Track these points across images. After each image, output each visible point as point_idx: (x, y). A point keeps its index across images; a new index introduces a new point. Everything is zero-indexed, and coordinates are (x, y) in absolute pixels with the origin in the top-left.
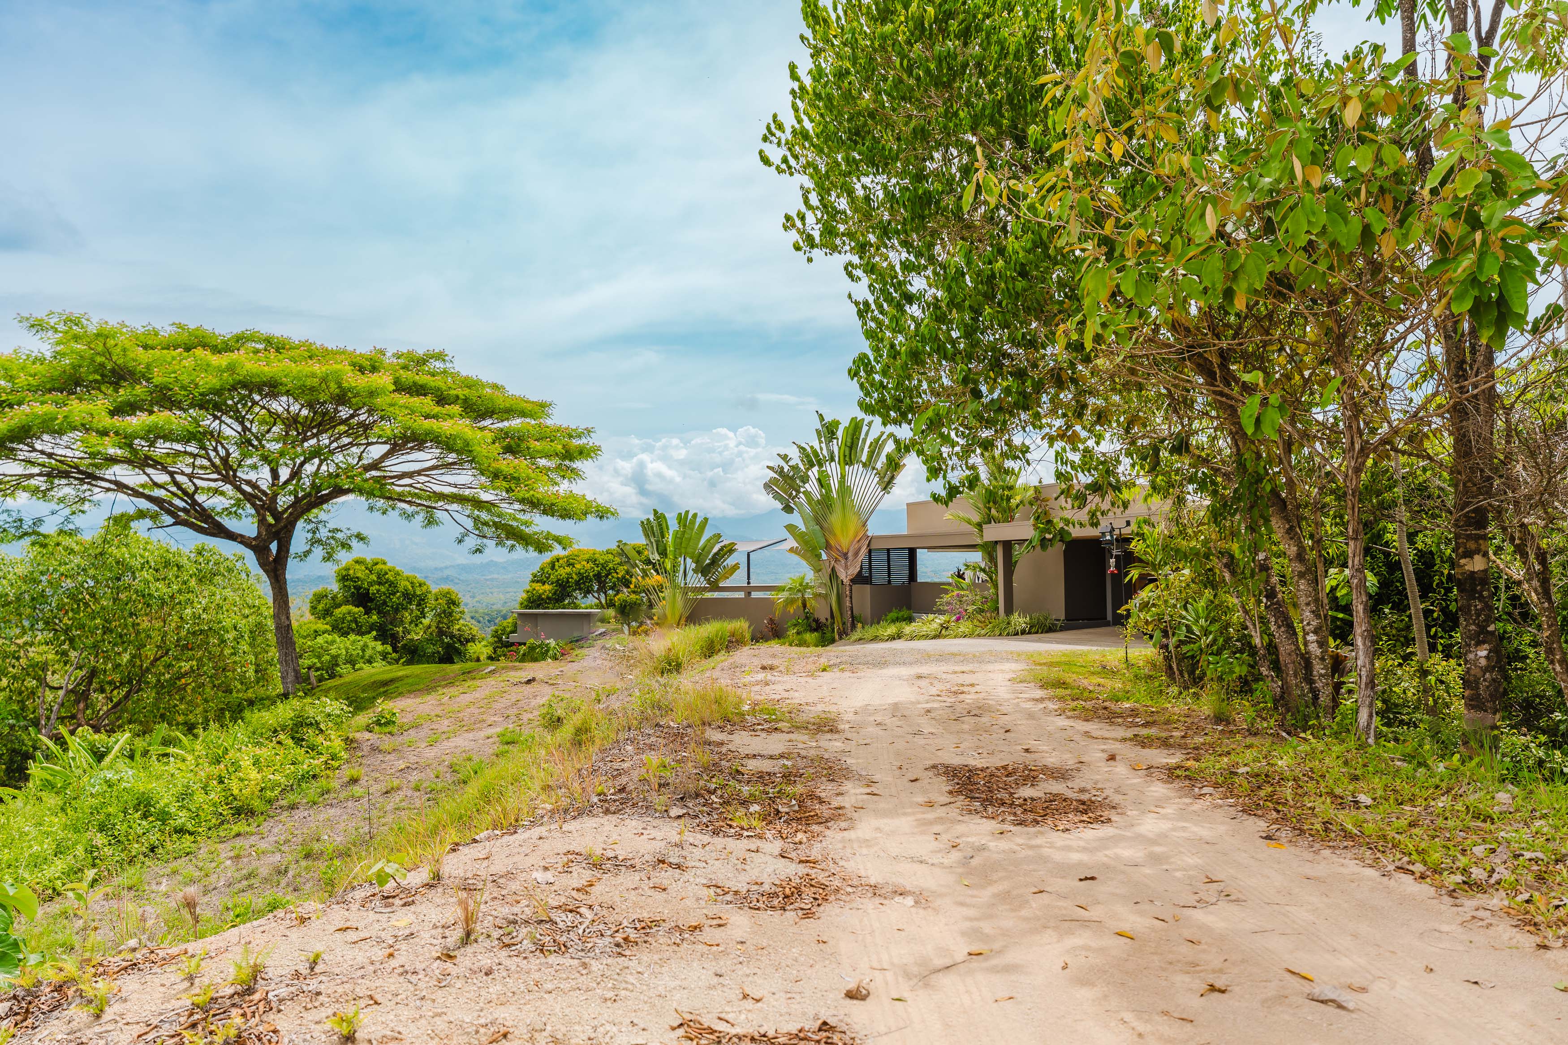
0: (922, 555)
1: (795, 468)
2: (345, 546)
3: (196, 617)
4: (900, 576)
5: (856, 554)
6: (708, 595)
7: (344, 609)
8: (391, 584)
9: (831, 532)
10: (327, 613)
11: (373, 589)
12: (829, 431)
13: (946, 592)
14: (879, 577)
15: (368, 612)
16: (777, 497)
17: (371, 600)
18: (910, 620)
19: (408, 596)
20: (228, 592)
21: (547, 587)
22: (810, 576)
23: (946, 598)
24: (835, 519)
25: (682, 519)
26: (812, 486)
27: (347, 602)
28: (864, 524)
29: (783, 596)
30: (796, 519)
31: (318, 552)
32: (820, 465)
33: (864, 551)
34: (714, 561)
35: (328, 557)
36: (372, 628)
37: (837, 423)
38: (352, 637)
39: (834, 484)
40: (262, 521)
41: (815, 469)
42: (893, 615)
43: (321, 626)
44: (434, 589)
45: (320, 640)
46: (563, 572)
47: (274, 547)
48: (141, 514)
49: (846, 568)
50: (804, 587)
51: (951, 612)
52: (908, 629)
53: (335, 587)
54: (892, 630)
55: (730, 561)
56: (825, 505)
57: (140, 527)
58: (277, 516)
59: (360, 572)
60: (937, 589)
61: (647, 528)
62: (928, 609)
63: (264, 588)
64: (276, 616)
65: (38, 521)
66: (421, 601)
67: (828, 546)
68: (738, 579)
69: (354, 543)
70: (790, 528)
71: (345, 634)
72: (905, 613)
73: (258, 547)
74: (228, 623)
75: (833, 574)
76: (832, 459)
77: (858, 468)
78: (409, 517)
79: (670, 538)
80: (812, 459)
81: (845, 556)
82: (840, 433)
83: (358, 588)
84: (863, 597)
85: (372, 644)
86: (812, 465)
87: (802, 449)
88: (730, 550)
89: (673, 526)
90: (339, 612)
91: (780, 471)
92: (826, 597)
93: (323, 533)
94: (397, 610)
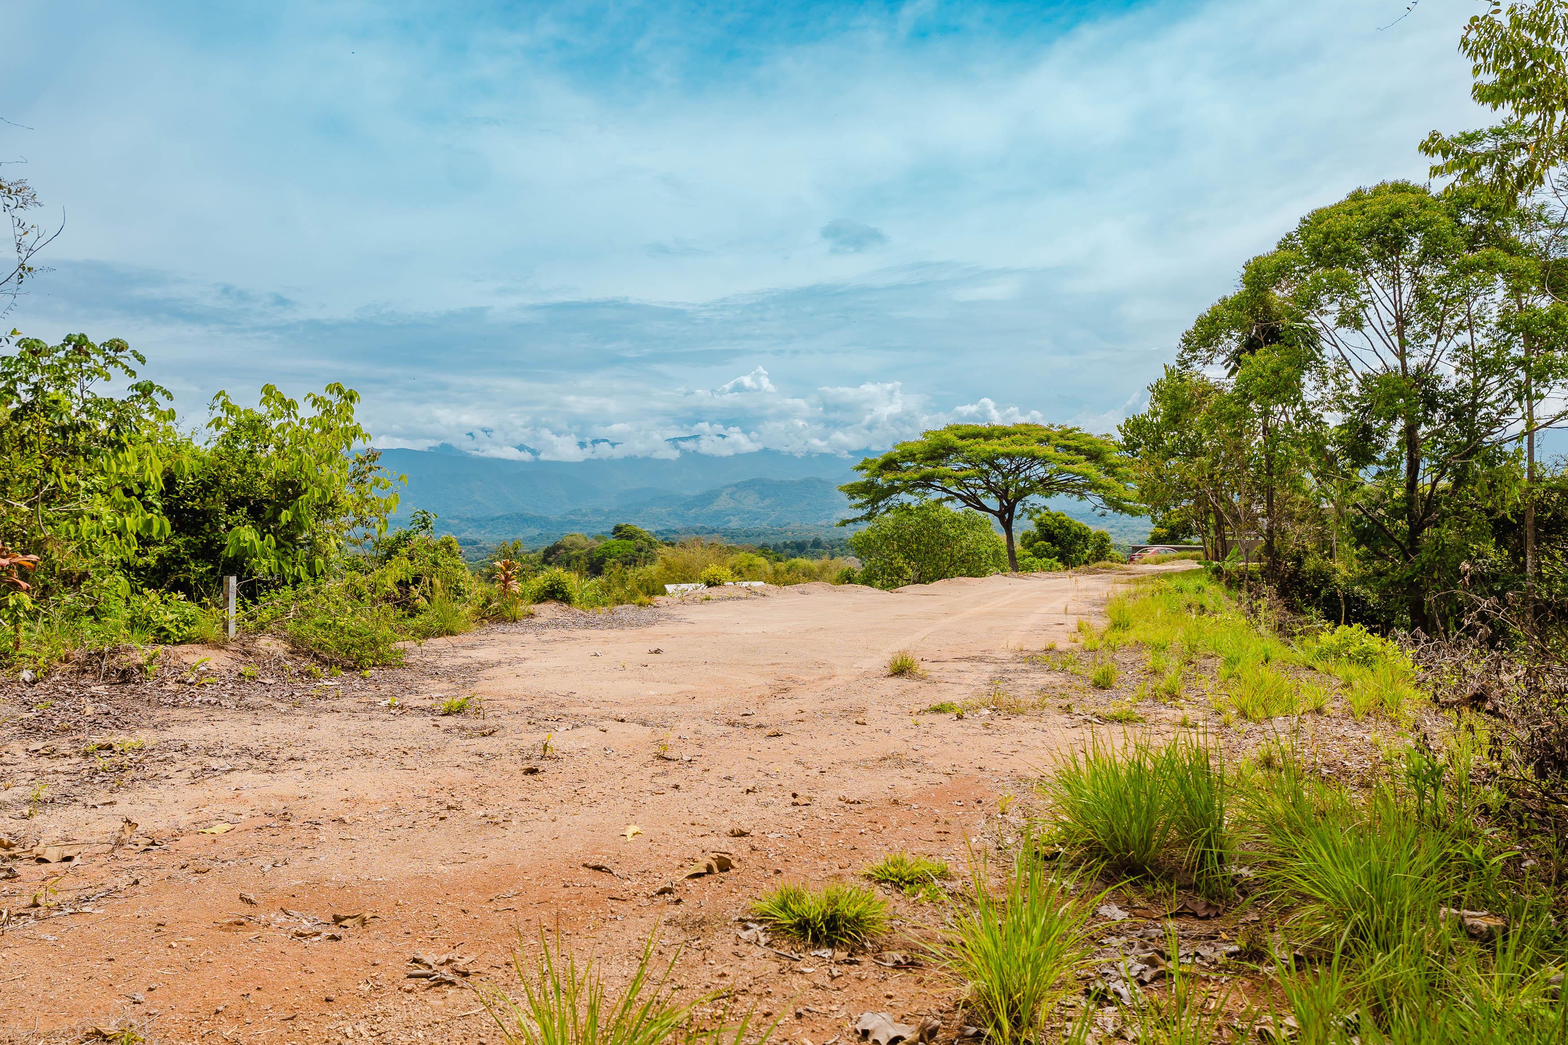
2: (1038, 511)
3: (968, 546)
7: (1040, 543)
8: (1067, 529)
10: (1030, 545)
11: (1056, 532)
15: (1053, 545)
17: (1056, 538)
19: (1077, 536)
20: (981, 534)
21: (1164, 530)
27: (1041, 539)
31: (1026, 515)
35: (1030, 518)
36: (1056, 554)
38: (1044, 559)
40: (1002, 504)
43: (1027, 553)
44: (1093, 532)
45: (1027, 560)
47: (1007, 516)
48: (948, 499)
53: (1035, 530)
57: (947, 505)
58: (1008, 501)
59: (1049, 521)
63: (1003, 536)
64: (1008, 546)
65: (909, 504)
66: (1086, 538)
69: (1043, 510)
71: (1041, 558)
73: (1000, 515)
74: (982, 549)
83: (1048, 531)
85: (1056, 564)
90: (1036, 545)
93: (1028, 506)
94: (1070, 544)
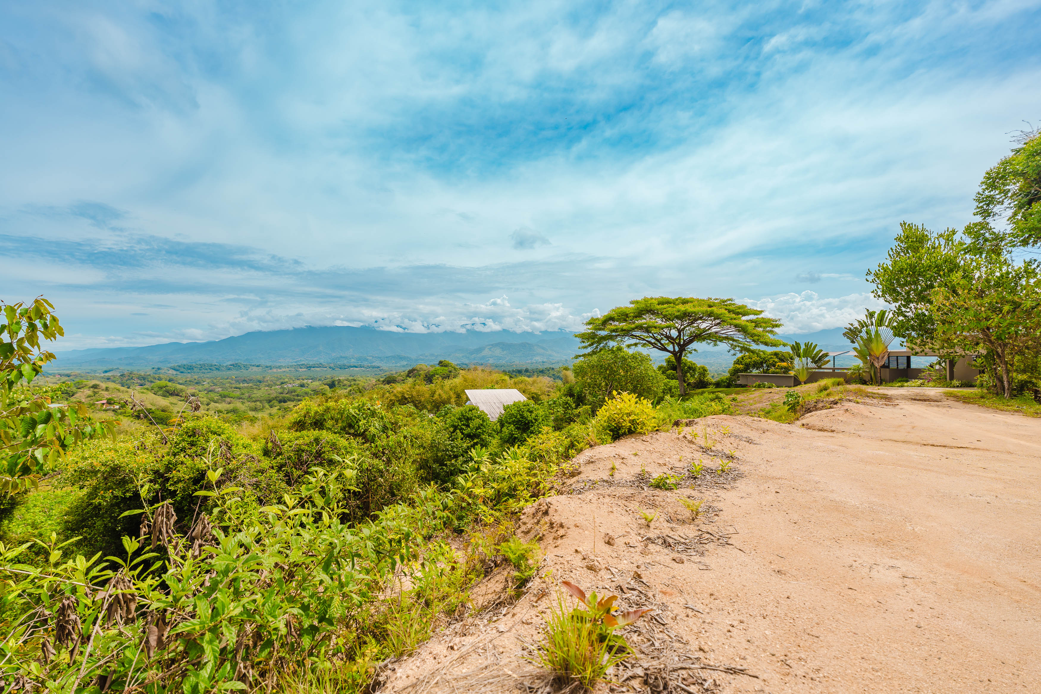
0: (913, 359)
1: (856, 328)
3: (641, 372)
4: (903, 366)
5: (883, 358)
6: (817, 370)
9: (872, 350)
12: (871, 315)
13: (923, 372)
14: (893, 366)
16: (848, 338)
18: (907, 381)
19: (690, 368)
22: (861, 365)
23: (923, 374)
24: (874, 346)
25: (806, 345)
26: (864, 334)
28: (886, 347)
29: (850, 372)
30: (856, 345)
32: (867, 326)
33: (886, 357)
34: (820, 359)
37: (875, 312)
39: (873, 333)
41: (865, 328)
42: (899, 379)
44: (699, 366)
46: (748, 361)
47: (679, 354)
49: (878, 362)
50: (859, 369)
51: (926, 379)
52: (906, 384)
54: (899, 384)
55: (827, 359)
56: (869, 340)
60: (919, 371)
61: (793, 348)
62: (916, 377)
66: (694, 370)
67: (870, 355)
68: (831, 365)
69: (693, 352)
70: (855, 349)
72: (905, 379)
73: (674, 353)
75: (872, 365)
76: (872, 324)
77: (883, 328)
78: (709, 344)
79: (802, 351)
80: (862, 325)
81: (878, 358)
82: (876, 315)
84: (886, 374)
86: (863, 327)
87: (859, 322)
88: (826, 355)
89: (803, 347)
91: (850, 329)
92: (869, 372)
